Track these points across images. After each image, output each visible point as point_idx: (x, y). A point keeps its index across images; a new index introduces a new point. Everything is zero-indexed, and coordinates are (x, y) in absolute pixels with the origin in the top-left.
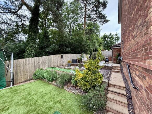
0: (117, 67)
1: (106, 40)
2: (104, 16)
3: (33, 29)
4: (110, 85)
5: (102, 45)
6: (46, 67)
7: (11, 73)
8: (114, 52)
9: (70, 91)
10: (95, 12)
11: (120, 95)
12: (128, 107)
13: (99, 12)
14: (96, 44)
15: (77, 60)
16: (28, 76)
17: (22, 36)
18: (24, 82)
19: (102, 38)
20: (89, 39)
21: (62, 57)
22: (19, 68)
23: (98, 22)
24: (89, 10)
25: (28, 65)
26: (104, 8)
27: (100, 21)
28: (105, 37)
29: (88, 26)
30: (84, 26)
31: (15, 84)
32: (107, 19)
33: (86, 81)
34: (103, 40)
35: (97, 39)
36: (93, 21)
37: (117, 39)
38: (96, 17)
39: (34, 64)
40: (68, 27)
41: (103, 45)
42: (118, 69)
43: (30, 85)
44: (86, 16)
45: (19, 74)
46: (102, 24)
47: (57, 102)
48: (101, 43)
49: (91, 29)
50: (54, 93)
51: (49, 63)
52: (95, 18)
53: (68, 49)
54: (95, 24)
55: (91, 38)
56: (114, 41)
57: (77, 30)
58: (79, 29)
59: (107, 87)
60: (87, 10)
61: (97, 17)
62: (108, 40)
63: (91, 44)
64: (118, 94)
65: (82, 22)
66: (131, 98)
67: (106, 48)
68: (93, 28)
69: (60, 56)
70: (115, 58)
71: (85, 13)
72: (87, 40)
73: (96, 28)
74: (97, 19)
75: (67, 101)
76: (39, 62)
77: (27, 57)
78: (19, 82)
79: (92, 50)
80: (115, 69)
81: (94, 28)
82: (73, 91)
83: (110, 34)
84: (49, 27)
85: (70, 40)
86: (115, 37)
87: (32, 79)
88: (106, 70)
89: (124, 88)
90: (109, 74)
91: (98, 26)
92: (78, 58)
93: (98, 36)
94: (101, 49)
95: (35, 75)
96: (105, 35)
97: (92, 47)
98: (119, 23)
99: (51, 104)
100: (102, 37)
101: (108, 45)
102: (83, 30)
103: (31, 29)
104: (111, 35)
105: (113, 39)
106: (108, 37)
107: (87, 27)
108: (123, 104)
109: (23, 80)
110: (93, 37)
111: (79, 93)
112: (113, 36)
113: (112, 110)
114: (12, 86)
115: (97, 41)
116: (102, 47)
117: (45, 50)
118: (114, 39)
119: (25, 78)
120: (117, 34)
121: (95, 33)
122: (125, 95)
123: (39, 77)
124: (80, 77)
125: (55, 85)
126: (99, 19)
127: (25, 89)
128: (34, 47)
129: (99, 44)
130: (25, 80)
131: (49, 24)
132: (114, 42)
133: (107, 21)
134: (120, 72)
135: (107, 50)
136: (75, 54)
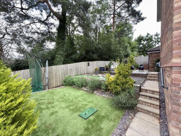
0: (154, 74)
1: (142, 43)
2: (139, 13)
3: (61, 36)
4: (142, 90)
5: (135, 50)
6: (74, 74)
7: (46, 78)
8: (152, 58)
9: (101, 95)
10: (126, 9)
11: (152, 99)
12: (160, 108)
13: (132, 9)
14: (128, 48)
15: (105, 68)
16: (59, 82)
17: (49, 44)
18: (56, 87)
19: (136, 41)
20: (119, 43)
21: (89, 65)
22: (51, 74)
23: (131, 21)
24: (119, 7)
25: (58, 72)
26: (138, 3)
27: (133, 19)
28: (140, 39)
29: (118, 27)
30: (112, 27)
31: (49, 89)
32: (142, 16)
33: (117, 85)
34: (137, 43)
35: (128, 43)
36: (124, 20)
37: (157, 41)
38: (128, 15)
39: (63, 71)
40: (94, 31)
41: (137, 50)
42: (154, 77)
43: (62, 90)
44: (116, 16)
45: (51, 80)
46: (136, 24)
47: (90, 102)
48: (134, 47)
49: (121, 31)
50: (86, 96)
51: (76, 70)
52: (126, 16)
53: (95, 56)
54: (126, 24)
55: (122, 42)
56: (153, 43)
57: (105, 33)
58: (106, 32)
59: (139, 92)
60: (116, 8)
61: (130, 15)
62: (145, 43)
63: (121, 49)
64: (150, 98)
65: (111, 23)
66: (164, 102)
67: (141, 53)
68: (124, 29)
69: (86, 63)
70: (152, 64)
71: (114, 12)
72: (117, 44)
73: (128, 29)
74: (129, 17)
75: (99, 102)
76: (67, 70)
77: (57, 64)
78: (51, 87)
79: (123, 56)
80: (150, 77)
81: (126, 29)
82: (103, 96)
83: (148, 34)
84: (73, 32)
85: (97, 45)
86: (155, 38)
87: (63, 85)
88: (140, 78)
89: (158, 93)
90: (142, 82)
91: (130, 26)
92: (106, 66)
93: (130, 38)
94: (134, 55)
95: (65, 82)
96: (140, 36)
97: (122, 53)
98: (158, 20)
99: (85, 103)
100: (137, 39)
101: (145, 49)
102: (111, 32)
103: (59, 36)
104: (149, 36)
105: (152, 40)
106: (144, 38)
107: (116, 29)
108: (154, 106)
109: (55, 86)
110: (124, 41)
111: (109, 97)
112: (152, 37)
113: (143, 111)
114: (47, 90)
115: (129, 45)
116: (135, 52)
117: (71, 57)
118: (154, 41)
119: (56, 84)
120: (157, 34)
121: (126, 35)
122: (157, 99)
123: (69, 83)
124: (111, 80)
125: (85, 91)
126: (131, 17)
127: (59, 92)
128: (62, 54)
129: (132, 48)
130: (56, 86)
131: (73, 29)
132: (153, 45)
133: (143, 19)
134: (157, 80)
135: (143, 56)
136: (102, 61)
